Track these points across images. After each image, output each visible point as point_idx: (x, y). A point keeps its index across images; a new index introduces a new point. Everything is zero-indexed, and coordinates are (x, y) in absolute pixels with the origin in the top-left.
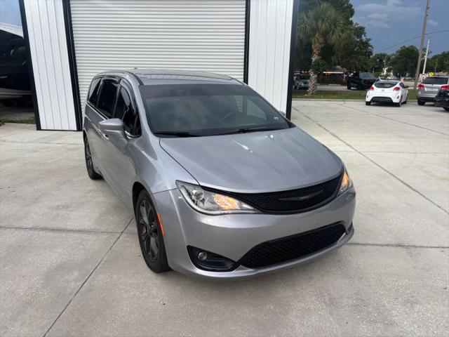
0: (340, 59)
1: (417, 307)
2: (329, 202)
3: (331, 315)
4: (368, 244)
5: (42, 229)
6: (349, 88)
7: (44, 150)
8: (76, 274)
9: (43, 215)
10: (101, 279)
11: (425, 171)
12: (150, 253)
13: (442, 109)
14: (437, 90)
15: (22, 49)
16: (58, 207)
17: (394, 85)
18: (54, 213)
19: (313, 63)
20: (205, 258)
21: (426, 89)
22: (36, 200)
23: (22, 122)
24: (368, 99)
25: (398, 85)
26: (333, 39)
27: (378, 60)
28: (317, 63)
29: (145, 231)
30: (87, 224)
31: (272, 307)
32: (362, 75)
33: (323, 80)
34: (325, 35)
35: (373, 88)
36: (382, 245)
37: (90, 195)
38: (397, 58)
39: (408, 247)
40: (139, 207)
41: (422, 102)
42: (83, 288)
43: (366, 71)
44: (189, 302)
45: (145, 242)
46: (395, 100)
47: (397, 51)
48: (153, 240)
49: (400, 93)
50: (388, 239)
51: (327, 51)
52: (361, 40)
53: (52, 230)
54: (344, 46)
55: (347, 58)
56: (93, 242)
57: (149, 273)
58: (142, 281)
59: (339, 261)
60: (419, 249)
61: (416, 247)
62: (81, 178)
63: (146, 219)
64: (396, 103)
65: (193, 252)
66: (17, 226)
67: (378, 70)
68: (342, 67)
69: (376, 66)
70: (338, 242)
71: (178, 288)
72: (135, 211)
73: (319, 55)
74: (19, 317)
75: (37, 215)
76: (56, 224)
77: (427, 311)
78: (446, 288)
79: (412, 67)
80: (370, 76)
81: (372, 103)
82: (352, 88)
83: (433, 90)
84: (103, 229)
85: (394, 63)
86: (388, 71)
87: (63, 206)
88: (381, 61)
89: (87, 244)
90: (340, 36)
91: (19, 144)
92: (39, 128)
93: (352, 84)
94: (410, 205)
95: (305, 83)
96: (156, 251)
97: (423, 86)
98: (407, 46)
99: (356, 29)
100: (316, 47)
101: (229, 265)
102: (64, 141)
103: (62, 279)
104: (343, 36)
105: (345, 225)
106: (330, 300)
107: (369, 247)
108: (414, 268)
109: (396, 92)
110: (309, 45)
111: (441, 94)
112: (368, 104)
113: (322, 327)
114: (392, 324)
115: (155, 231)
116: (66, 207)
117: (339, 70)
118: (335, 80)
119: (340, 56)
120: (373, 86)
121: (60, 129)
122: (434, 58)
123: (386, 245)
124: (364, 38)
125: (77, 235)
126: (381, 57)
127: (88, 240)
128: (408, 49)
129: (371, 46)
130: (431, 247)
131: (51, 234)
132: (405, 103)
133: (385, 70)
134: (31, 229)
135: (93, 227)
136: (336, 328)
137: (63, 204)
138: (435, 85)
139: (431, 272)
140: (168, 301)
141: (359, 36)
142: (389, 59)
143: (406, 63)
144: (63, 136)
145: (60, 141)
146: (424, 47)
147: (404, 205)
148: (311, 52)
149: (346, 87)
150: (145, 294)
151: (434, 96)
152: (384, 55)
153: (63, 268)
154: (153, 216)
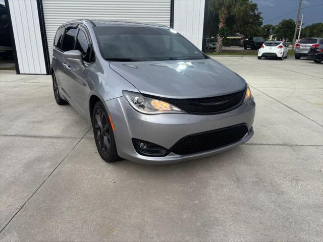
0: (239, 28)
1: (301, 183)
2: (237, 108)
3: (238, 188)
4: (263, 144)
5: (22, 136)
6: (245, 49)
7: (22, 87)
8: (48, 164)
9: (23, 127)
10: (67, 167)
11: (302, 99)
12: (104, 149)
13: (313, 61)
14: (309, 48)
15: (4, 16)
16: (34, 122)
17: (279, 44)
18: (31, 125)
19: (219, 29)
20: (145, 147)
21: (301, 47)
22: (17, 118)
23: (6, 69)
24: (260, 55)
25: (281, 44)
26: (235, 11)
27: (266, 30)
28: (223, 29)
29: (99, 133)
30: (56, 132)
31: (195, 184)
32: (255, 39)
33: (226, 43)
34: (229, 8)
35: (263, 47)
36: (273, 145)
37: (57, 114)
38: (280, 28)
39: (292, 145)
40: (95, 116)
41: (298, 56)
42: (54, 172)
43: (257, 36)
44: (133, 181)
45: (100, 142)
46: (279, 55)
47: (280, 23)
48: (105, 138)
49: (282, 50)
50: (278, 141)
51: (230, 21)
52: (255, 14)
53: (30, 136)
54: (243, 16)
55: (244, 26)
56: (61, 144)
57: (103, 163)
58: (98, 168)
59: (242, 155)
60: (300, 147)
61: (297, 145)
62: (51, 104)
63: (100, 123)
64: (279, 57)
65: (136, 142)
66: (4, 134)
67: (266, 37)
68: (241, 33)
69: (265, 34)
70: (243, 139)
71: (125, 172)
72: (92, 119)
73: (224, 23)
74: (7, 191)
75: (18, 127)
76: (33, 133)
77: (308, 185)
78: (320, 171)
79: (290, 34)
80: (261, 39)
81: (262, 58)
82: (248, 49)
83: (306, 47)
84: (68, 136)
85: (277, 32)
86: (273, 38)
87: (38, 122)
88: (268, 30)
89: (56, 145)
90: (239, 9)
91: (4, 83)
92: (18, 73)
93: (247, 46)
94: (292, 120)
95: (214, 45)
96: (108, 146)
97: (299, 45)
98: (286, 20)
99: (251, 5)
100: (222, 17)
101: (163, 152)
102: (37, 81)
103: (38, 167)
104: (242, 9)
105: (248, 127)
106: (237, 179)
107: (264, 146)
108: (297, 158)
109: (280, 49)
110: (217, 16)
111: (313, 50)
112: (260, 58)
113: (231, 195)
114: (283, 193)
115: (107, 131)
116: (40, 122)
117: (238, 36)
118: (235, 43)
119: (239, 25)
120: (264, 45)
121: (34, 73)
122: (306, 28)
123: (275, 145)
124: (256, 12)
125: (49, 140)
126: (268, 28)
127: (57, 143)
128: (288, 21)
129: (262, 18)
130: (308, 146)
131: (29, 139)
132: (286, 58)
133: (271, 37)
134: (14, 136)
135: (60, 135)
136: (242, 196)
137: (38, 120)
138: (307, 44)
139: (309, 161)
140: (118, 180)
141: (253, 11)
142: (274, 29)
143: (286, 32)
144: (36, 78)
145: (34, 81)
146: (300, 20)
147: (288, 120)
148: (218, 21)
149: (243, 48)
150: (100, 176)
151: (306, 52)
152: (271, 26)
153: (39, 160)
154: (106, 119)
